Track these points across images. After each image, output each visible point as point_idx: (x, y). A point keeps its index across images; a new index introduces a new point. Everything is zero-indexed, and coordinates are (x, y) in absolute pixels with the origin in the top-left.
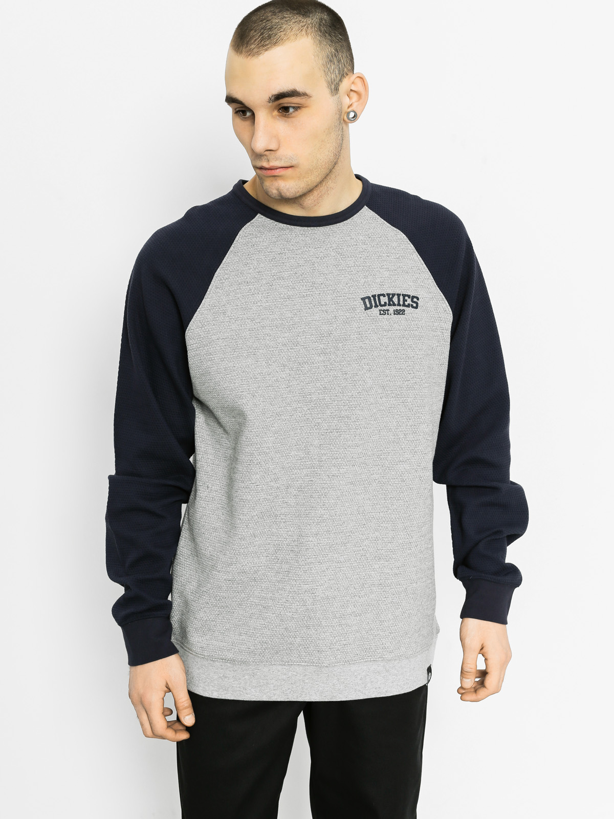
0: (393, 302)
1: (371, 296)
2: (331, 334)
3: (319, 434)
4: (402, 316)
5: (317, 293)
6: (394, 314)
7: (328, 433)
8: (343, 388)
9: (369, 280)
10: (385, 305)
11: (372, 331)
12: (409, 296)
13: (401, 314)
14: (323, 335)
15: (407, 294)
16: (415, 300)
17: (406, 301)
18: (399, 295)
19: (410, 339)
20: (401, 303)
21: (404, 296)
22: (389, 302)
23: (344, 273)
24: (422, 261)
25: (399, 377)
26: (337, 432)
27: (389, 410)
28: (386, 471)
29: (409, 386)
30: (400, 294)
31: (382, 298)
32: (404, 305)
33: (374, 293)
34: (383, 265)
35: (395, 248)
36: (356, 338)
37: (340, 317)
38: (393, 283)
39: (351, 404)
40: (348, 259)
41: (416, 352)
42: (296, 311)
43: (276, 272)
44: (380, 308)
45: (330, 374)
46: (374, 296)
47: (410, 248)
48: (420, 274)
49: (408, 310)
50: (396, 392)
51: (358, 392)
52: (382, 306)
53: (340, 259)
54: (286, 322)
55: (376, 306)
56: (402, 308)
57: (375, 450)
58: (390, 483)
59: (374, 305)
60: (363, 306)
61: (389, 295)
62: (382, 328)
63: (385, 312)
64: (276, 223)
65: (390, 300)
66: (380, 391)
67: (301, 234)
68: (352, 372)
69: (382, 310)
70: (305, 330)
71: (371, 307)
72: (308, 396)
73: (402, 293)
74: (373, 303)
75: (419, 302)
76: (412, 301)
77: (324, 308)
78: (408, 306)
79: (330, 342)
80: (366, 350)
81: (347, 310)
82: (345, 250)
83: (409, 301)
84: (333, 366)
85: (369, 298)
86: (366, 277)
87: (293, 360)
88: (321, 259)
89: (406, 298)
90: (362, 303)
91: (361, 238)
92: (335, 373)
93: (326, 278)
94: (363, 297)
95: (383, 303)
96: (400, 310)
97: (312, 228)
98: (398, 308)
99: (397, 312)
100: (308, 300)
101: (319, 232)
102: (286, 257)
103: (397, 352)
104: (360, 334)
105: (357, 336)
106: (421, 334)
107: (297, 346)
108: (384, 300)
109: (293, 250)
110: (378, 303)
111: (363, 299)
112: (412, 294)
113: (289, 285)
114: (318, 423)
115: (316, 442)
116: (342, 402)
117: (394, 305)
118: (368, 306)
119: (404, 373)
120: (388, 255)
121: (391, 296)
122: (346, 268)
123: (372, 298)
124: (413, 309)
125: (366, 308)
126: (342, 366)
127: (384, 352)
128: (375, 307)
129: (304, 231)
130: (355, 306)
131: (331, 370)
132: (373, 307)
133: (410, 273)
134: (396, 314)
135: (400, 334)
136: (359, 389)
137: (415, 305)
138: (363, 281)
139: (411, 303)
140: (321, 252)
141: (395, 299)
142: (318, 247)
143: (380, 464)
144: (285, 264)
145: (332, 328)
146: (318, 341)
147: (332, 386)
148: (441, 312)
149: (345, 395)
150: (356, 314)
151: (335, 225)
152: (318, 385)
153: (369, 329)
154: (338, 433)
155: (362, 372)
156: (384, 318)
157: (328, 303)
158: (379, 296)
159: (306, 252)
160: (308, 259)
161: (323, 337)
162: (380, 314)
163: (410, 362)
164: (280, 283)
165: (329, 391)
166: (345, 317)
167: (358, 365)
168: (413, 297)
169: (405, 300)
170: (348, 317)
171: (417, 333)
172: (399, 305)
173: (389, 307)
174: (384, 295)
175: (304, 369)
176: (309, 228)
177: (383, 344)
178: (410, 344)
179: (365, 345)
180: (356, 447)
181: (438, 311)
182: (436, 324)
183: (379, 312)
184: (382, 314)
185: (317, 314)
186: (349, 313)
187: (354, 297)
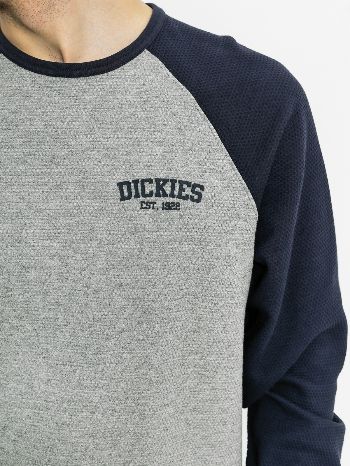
0: (163, 191)
1: (131, 181)
2: (70, 229)
3: (47, 364)
4: (175, 212)
5: (56, 171)
6: (163, 209)
7: (59, 366)
8: (82, 306)
9: (132, 158)
10: (151, 194)
11: (128, 231)
12: (189, 184)
13: (174, 209)
14: (59, 231)
15: (186, 180)
16: (198, 189)
17: (184, 190)
18: (173, 182)
19: (185, 243)
20: (176, 193)
21: (182, 183)
22: (158, 191)
23: (98, 147)
24: (216, 134)
25: (167, 296)
26: (71, 366)
27: (153, 340)
28: (146, 420)
29: (179, 306)
30: (176, 181)
31: (147, 184)
32: (180, 196)
33: (137, 178)
34: (156, 138)
35: (176, 114)
36: (104, 239)
37: (84, 208)
38: (168, 164)
39: (92, 329)
40: (107, 127)
41: (192, 261)
42: (23, 194)
43: (6, 137)
44: (142, 199)
45: (66, 285)
46: (136, 182)
47: (199, 115)
48: (210, 152)
49: (185, 204)
50: (163, 315)
51: (102, 313)
52: (145, 196)
53: (95, 126)
54: (7, 207)
55: (137, 196)
56: (175, 200)
57: (130, 392)
58: (150, 435)
59: (133, 194)
60: (119, 194)
61: (158, 180)
62: (143, 228)
63: (150, 206)
64: (18, 67)
65: (160, 187)
66: (137, 314)
67: (47, 87)
68: (96, 286)
69: (144, 202)
70: (34, 221)
71: (129, 197)
72: (34, 312)
73: (179, 179)
74: (133, 191)
75: (203, 193)
76: (193, 191)
77: (63, 193)
78: (186, 198)
79: (68, 241)
80: (117, 257)
81: (96, 199)
82: (104, 113)
83: (188, 191)
84: (71, 275)
85: (128, 183)
86: (128, 153)
87: (15, 261)
88: (68, 124)
89: (185, 186)
90: (118, 191)
91: (130, 98)
92: (74, 285)
93: (71, 151)
94: (120, 181)
95: (147, 192)
96: (172, 203)
97: (62, 79)
98: (171, 200)
99: (168, 207)
100: (43, 180)
101: (71, 85)
102: (21, 117)
103: (166, 261)
104: (110, 234)
105: (106, 236)
106: (203, 237)
107: (20, 243)
108: (150, 187)
109: (32, 108)
110: (140, 191)
111: (120, 185)
112: (193, 181)
113: (20, 157)
114: (47, 350)
115: (43, 376)
116: (81, 325)
117: (165, 195)
118: (126, 195)
119: (175, 289)
120: (166, 123)
121: (161, 182)
122: (102, 139)
123: (132, 185)
124: (192, 203)
125: (123, 198)
126: (83, 275)
127: (143, 262)
128: (135, 197)
129: (51, 83)
130: (107, 194)
131: (68, 279)
132: (133, 198)
133: (195, 151)
134: (166, 209)
135: (171, 237)
136: (104, 310)
137: (196, 197)
138: (123, 158)
139: (190, 194)
140: (70, 115)
141: (167, 188)
142: (67, 108)
143: (137, 410)
144: (19, 127)
145: (72, 221)
146: (51, 238)
147: (68, 301)
148: (240, 206)
149: (84, 316)
150: (107, 206)
151: (95, 77)
152: (49, 298)
153: (124, 228)
154: (73, 367)
155: (110, 287)
156: (146, 214)
157: (70, 187)
158: (143, 181)
159: (49, 114)
160: (50, 123)
161: (59, 233)
162: (142, 208)
163: (182, 275)
164: (8, 152)
165: (64, 307)
166: (92, 208)
167: (105, 276)
168: (196, 186)
169: (181, 189)
170: (96, 208)
171: (195, 235)
172: (172, 195)
173: (156, 198)
174: (150, 181)
175: (29, 274)
176: (58, 79)
177: (144, 250)
178: (184, 249)
179: (117, 249)
180: (97, 389)
181: (236, 206)
182: (233, 223)
183: (140, 205)
184: (145, 208)
185: (54, 201)
186: (98, 202)
187: (108, 180)
